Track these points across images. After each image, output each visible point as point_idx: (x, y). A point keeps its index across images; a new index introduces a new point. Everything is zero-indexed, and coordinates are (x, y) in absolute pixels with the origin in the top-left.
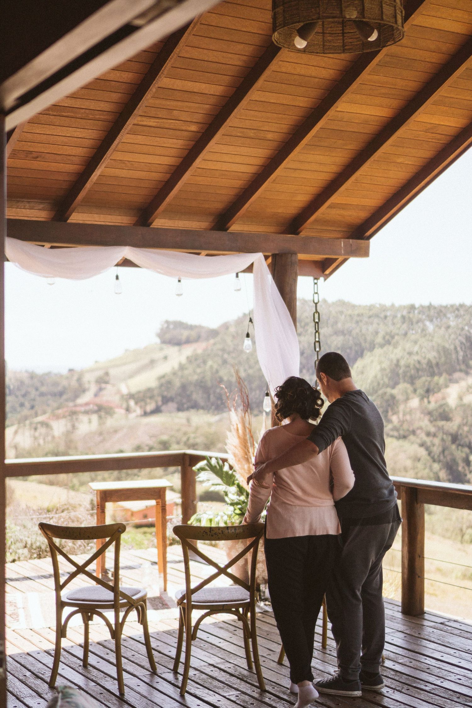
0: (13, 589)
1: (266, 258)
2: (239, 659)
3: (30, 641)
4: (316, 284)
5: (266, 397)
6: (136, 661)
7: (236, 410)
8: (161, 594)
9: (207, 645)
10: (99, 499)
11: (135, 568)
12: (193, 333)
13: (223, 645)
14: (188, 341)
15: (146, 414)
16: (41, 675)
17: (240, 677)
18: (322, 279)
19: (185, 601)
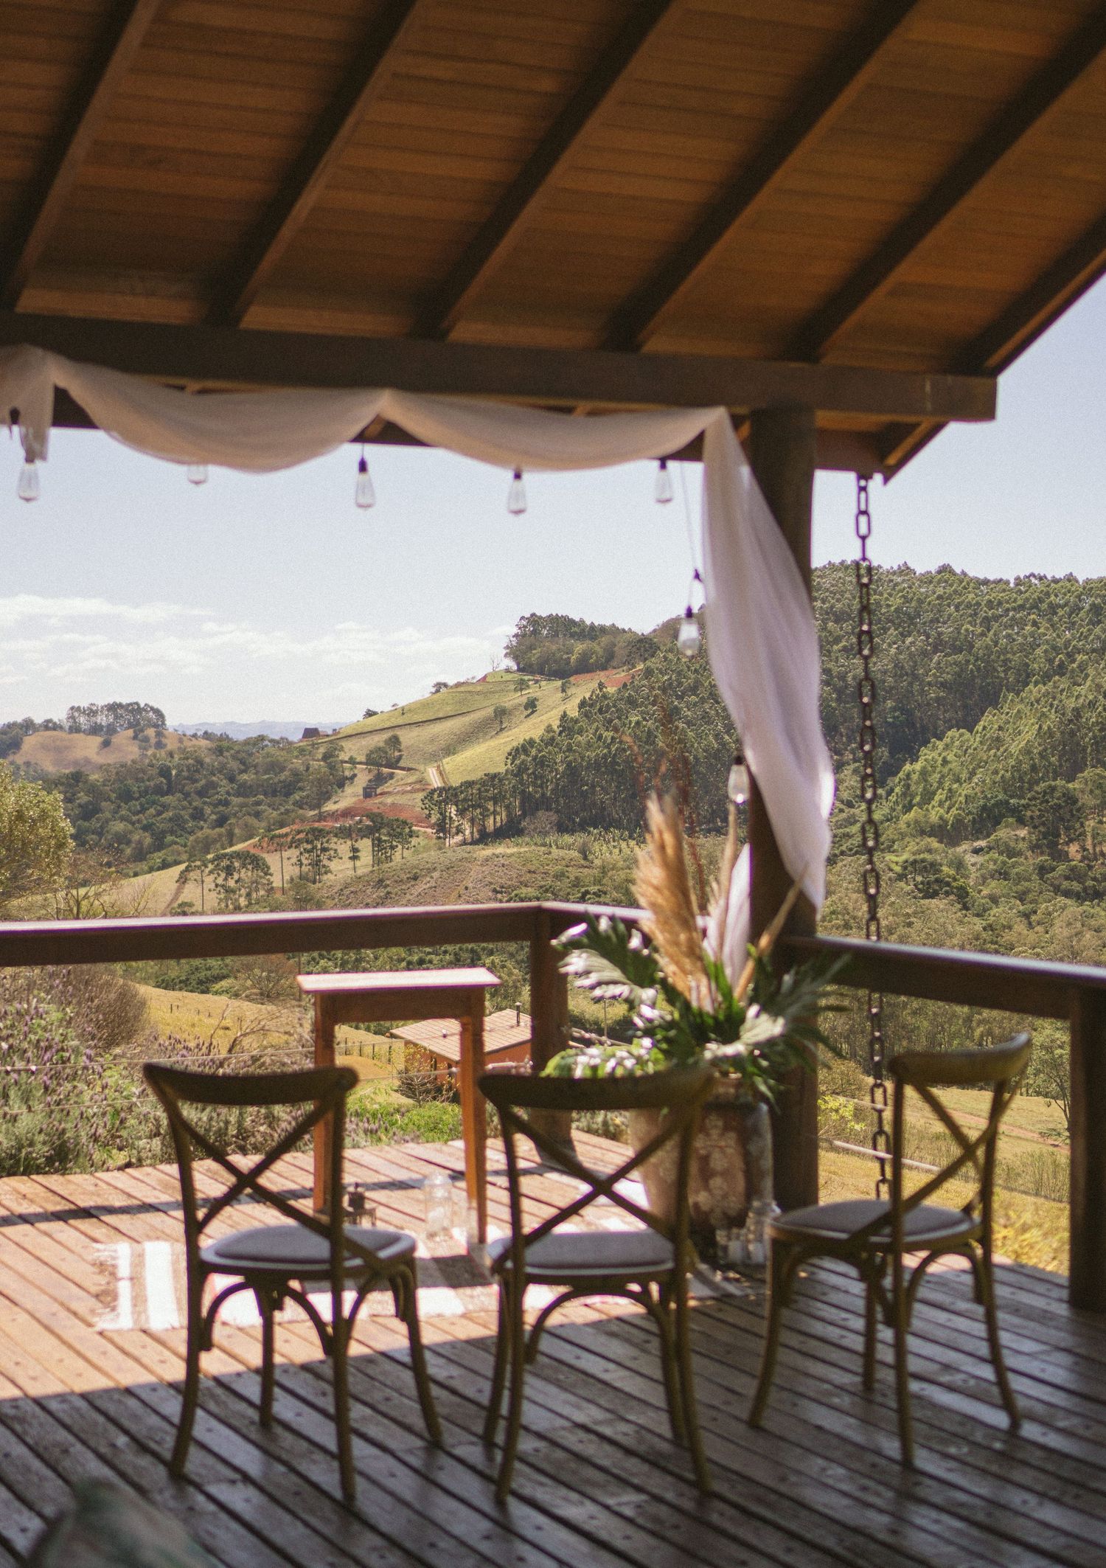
0: (113, 1232)
1: (737, 422)
2: (651, 1413)
3: (137, 1360)
4: (862, 489)
5: (735, 768)
6: (393, 1413)
7: (660, 797)
8: (471, 1248)
9: (573, 1377)
10: (319, 1013)
11: (413, 1187)
12: (598, 647)
13: (615, 1376)
14: (585, 667)
15: (484, 838)
16: (153, 1445)
17: (651, 1458)
18: (878, 478)
19: (509, 1264)
